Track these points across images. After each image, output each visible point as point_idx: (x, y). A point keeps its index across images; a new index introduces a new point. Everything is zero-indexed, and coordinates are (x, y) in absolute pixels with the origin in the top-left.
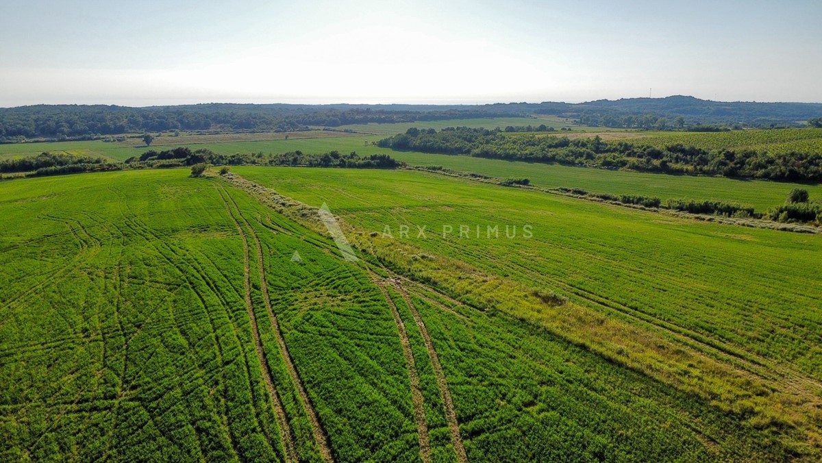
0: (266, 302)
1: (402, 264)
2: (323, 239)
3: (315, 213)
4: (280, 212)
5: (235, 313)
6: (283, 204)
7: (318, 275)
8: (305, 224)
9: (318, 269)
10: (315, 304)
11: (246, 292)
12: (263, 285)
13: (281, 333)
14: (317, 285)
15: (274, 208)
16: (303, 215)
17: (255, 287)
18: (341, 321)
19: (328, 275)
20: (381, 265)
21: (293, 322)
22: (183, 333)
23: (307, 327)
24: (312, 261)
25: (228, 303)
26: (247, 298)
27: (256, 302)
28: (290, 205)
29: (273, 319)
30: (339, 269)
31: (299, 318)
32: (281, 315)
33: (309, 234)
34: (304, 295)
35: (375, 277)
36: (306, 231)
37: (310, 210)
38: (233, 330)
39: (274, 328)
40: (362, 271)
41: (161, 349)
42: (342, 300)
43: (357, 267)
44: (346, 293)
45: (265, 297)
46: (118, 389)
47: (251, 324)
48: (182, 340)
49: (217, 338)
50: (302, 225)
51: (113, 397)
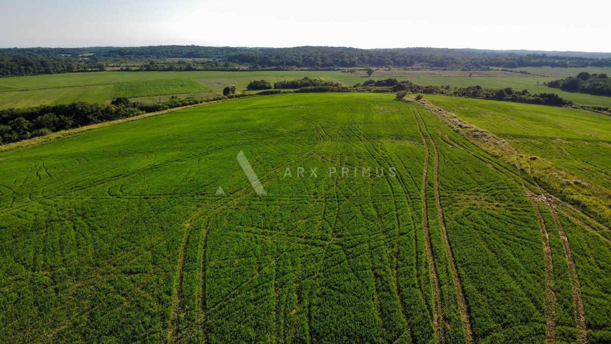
0: (436, 197)
1: (556, 186)
2: (489, 156)
3: (485, 135)
4: (457, 131)
5: (413, 201)
6: (460, 126)
7: (480, 183)
8: (477, 143)
9: (481, 179)
10: (474, 205)
11: (423, 187)
12: (436, 184)
13: (444, 221)
14: (478, 190)
15: (453, 128)
16: (475, 136)
17: (430, 184)
18: (494, 222)
19: (489, 184)
20: (536, 184)
21: (454, 215)
22: (375, 207)
23: (465, 220)
24: (477, 171)
25: (408, 192)
26: (423, 191)
27: (429, 196)
28: (466, 127)
29: (440, 210)
30: (498, 182)
31: (460, 213)
32: (446, 208)
33: (477, 151)
34: (466, 196)
35: (528, 193)
36: (475, 148)
37: (481, 132)
38: (409, 212)
39: (440, 216)
40: (518, 186)
41: (359, 215)
42: (497, 206)
43: (514, 182)
44: (501, 201)
45: (436, 193)
46: (330, 235)
47: (423, 210)
48: (374, 212)
49: (397, 215)
50: (473, 144)
51: (326, 240)
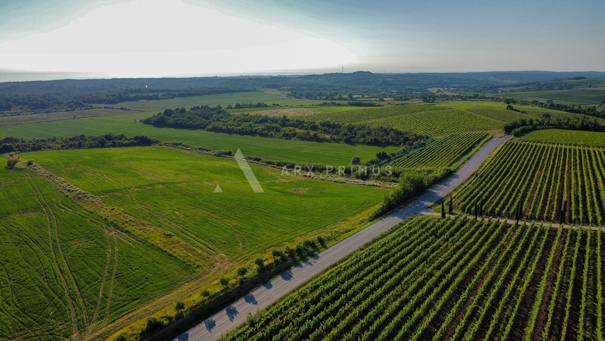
0: (59, 247)
1: (120, 224)
2: (87, 213)
3: (86, 196)
4: (67, 196)
5: (47, 252)
6: (69, 190)
7: (82, 233)
8: (80, 204)
9: (82, 230)
10: (79, 246)
11: (51, 244)
12: (58, 240)
13: (65, 258)
14: (81, 237)
15: (63, 193)
16: (79, 198)
17: (54, 241)
18: (88, 252)
19: (87, 232)
20: (111, 225)
21: (69, 254)
22: (27, 262)
23: (74, 255)
24: (81, 226)
25: (43, 249)
26: (51, 246)
27: (55, 247)
28: (73, 191)
29: (62, 253)
30: (92, 229)
31: (72, 252)
32: (65, 252)
33: (81, 211)
34: (75, 242)
35: (107, 231)
36: (79, 208)
37: (83, 194)
38: (46, 259)
39: (62, 256)
40: (102, 229)
41: (20, 268)
42: (90, 243)
43: (100, 228)
44: (93, 240)
45: (59, 245)
46: (8, 281)
47: (53, 256)
48: (27, 264)
49: (41, 262)
50: (78, 205)
51: (7, 283)
